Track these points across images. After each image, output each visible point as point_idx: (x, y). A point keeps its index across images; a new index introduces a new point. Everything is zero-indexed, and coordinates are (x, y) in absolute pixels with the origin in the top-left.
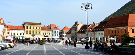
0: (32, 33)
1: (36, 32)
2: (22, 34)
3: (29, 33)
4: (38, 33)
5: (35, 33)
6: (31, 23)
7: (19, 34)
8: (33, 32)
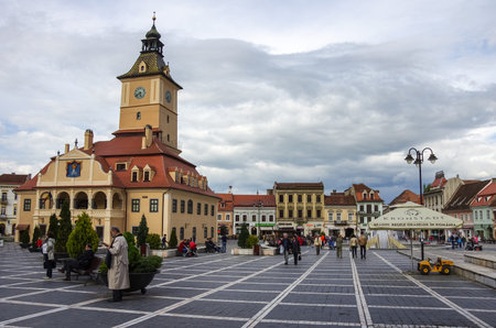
0: (295, 215)
1: (309, 213)
2: (268, 218)
3: (286, 214)
4: (314, 214)
5: (305, 214)
6: (292, 184)
7: (259, 220)
8: (300, 212)
